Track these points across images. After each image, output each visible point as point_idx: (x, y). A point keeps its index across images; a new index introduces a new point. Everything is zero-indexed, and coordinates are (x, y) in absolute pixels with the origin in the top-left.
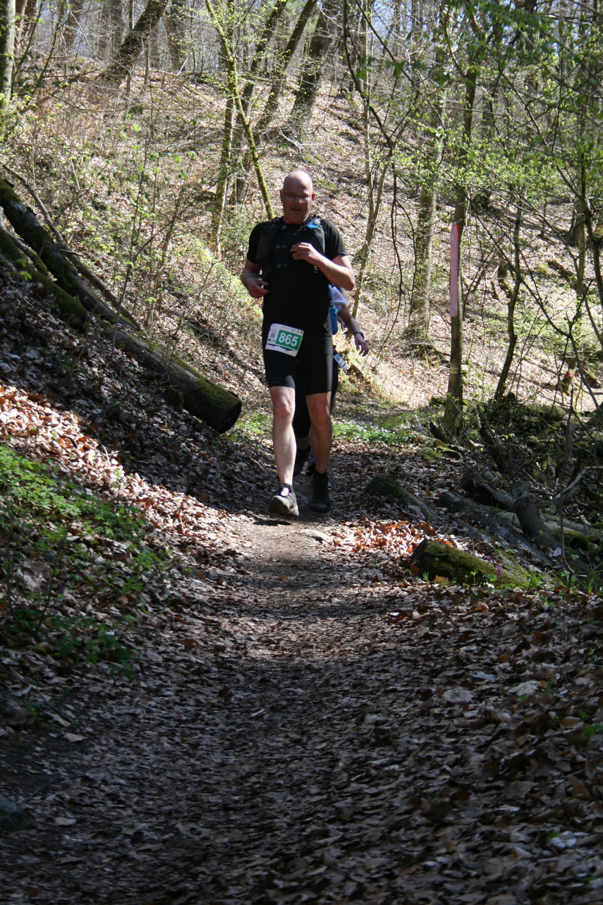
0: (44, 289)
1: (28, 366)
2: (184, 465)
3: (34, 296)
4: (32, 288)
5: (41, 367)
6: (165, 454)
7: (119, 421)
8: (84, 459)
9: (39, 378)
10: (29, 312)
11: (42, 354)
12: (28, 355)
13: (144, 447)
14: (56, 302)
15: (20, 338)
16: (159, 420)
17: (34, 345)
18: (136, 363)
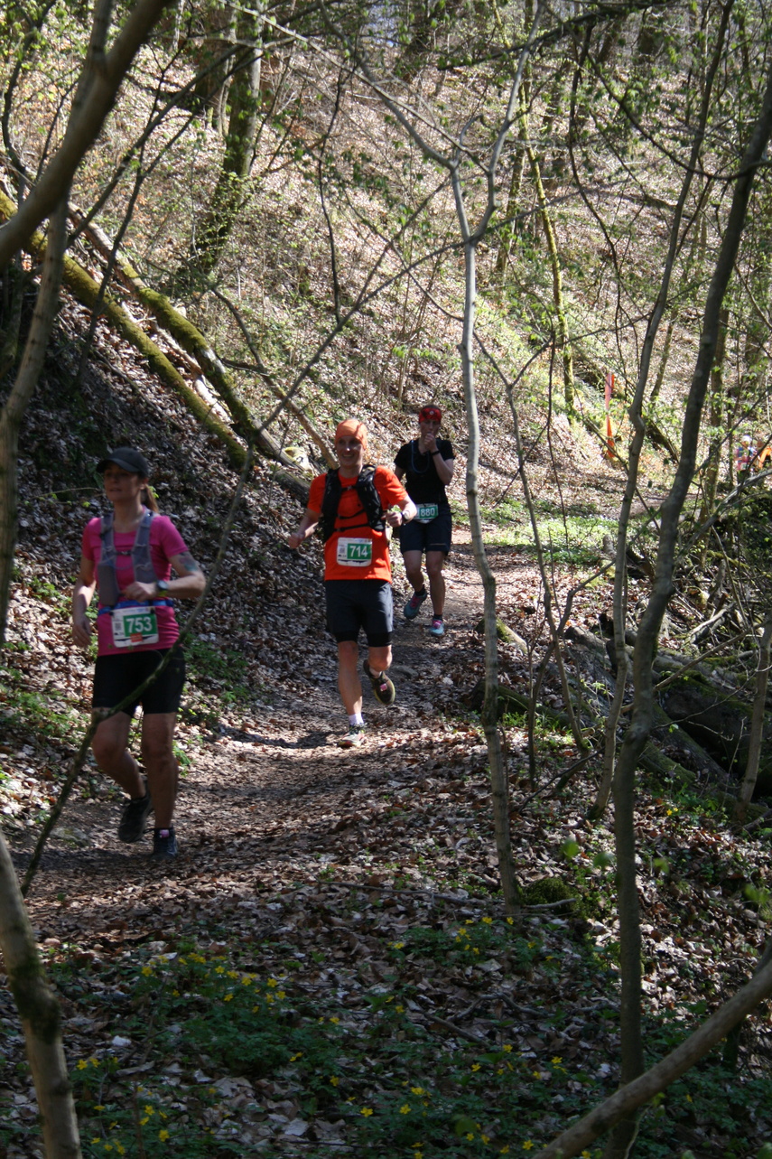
0: (218, 440)
1: (185, 524)
2: (312, 606)
3: (208, 447)
4: (208, 440)
5: (198, 524)
6: (294, 596)
7: (259, 569)
8: (220, 606)
9: (194, 535)
10: (200, 464)
11: (198, 513)
12: (187, 513)
13: (278, 591)
14: (228, 452)
15: (182, 498)
16: (303, 563)
17: (193, 504)
18: (298, 503)
